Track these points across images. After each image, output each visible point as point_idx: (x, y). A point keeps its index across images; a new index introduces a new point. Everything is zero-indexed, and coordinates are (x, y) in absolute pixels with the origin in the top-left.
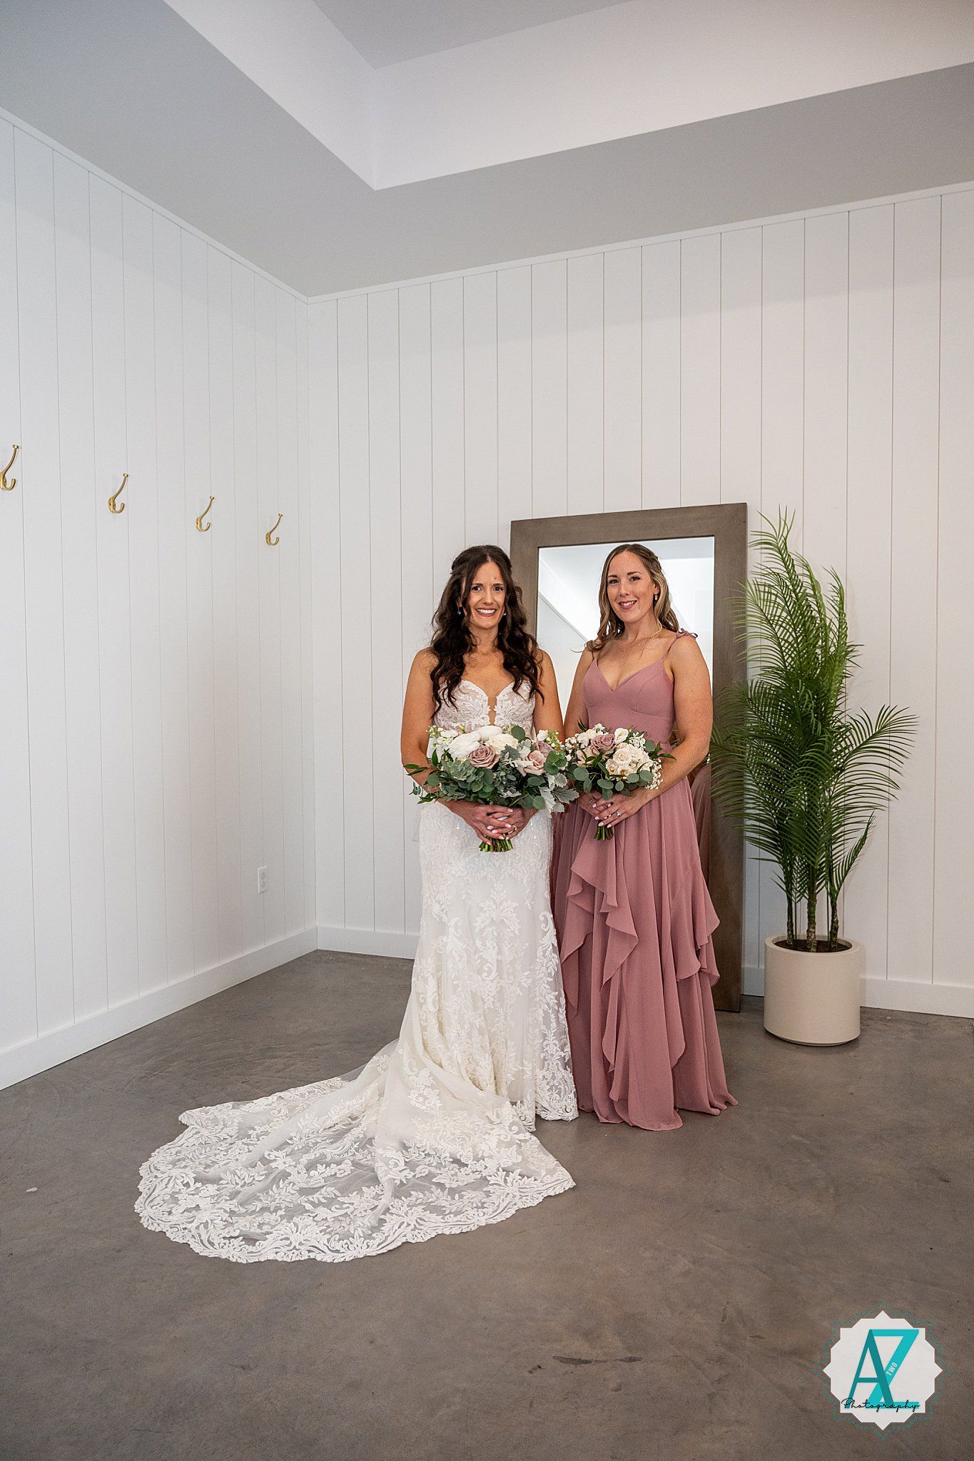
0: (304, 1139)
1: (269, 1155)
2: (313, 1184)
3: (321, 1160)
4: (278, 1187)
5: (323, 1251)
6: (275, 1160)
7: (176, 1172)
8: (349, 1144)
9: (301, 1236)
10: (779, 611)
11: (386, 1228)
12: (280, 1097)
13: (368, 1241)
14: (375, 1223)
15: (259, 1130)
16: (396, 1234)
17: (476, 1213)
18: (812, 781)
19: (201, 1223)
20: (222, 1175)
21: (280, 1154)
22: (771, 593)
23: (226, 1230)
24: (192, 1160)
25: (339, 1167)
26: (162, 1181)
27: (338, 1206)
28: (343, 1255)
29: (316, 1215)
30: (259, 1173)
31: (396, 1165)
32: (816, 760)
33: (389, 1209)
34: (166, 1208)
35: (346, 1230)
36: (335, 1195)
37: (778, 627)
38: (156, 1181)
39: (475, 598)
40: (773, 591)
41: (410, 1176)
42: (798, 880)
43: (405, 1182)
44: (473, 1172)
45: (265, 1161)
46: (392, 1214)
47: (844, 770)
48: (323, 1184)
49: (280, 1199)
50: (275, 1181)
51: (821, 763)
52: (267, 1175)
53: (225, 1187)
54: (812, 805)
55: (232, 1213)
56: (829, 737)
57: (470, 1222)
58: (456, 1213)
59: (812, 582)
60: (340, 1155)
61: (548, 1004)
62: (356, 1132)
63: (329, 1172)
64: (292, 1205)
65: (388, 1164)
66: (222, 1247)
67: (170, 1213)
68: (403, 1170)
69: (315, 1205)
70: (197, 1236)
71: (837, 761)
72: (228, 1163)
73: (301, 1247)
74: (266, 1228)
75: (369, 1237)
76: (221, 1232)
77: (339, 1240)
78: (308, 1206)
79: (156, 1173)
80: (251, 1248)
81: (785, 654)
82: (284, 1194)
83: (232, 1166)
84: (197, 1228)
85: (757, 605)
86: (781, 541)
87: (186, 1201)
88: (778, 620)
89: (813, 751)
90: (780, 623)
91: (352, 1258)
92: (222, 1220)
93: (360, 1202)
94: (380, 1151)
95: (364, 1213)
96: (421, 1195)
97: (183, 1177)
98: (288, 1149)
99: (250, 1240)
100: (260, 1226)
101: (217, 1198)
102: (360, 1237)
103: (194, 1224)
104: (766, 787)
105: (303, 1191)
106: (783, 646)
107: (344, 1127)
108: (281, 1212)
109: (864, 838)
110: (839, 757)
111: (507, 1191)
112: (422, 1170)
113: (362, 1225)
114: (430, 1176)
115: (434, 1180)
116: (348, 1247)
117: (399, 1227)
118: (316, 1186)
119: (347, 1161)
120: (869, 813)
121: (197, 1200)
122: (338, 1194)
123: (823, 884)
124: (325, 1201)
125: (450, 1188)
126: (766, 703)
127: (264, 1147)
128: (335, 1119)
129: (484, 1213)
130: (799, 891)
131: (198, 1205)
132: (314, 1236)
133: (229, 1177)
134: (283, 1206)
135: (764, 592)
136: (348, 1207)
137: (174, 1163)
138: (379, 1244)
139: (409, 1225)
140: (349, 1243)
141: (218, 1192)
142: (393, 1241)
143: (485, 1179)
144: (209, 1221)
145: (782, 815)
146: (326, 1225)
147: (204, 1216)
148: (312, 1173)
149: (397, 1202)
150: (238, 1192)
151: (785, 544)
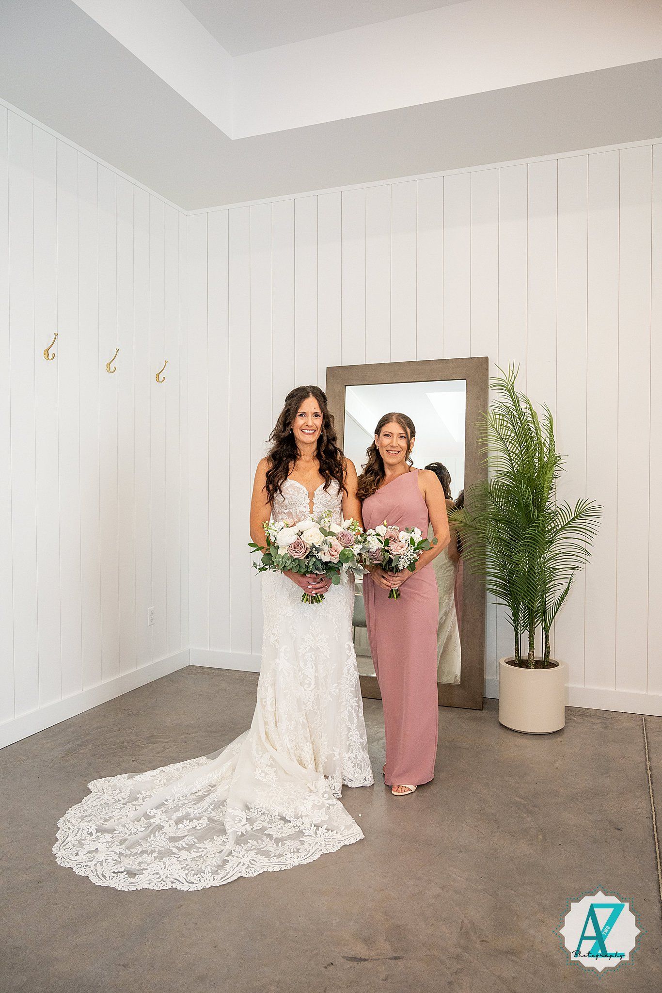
0: (176, 801)
1: (150, 812)
2: (180, 833)
3: (187, 817)
4: (154, 836)
5: (182, 883)
6: (154, 817)
7: (83, 825)
8: (207, 805)
9: (168, 871)
10: (509, 432)
11: (228, 867)
12: (162, 770)
13: (215, 875)
14: (220, 863)
15: (145, 794)
16: (235, 871)
17: (293, 857)
18: (531, 550)
19: (98, 862)
20: (116, 827)
21: (159, 811)
22: (504, 420)
23: (115, 867)
24: (95, 815)
25: (198, 822)
26: (73, 831)
27: (195, 850)
28: (195, 885)
29: (180, 857)
30: (141, 825)
31: (240, 821)
32: (534, 536)
33: (231, 853)
34: (74, 850)
35: (199, 867)
36: (194, 842)
37: (508, 443)
38: (68, 832)
39: (300, 421)
40: (505, 419)
41: (249, 829)
42: (523, 618)
43: (245, 834)
44: (294, 827)
45: (147, 817)
46: (233, 856)
47: (553, 543)
48: (186, 834)
49: (155, 844)
50: (153, 831)
51: (537, 537)
52: (147, 828)
53: (118, 836)
54: (531, 567)
55: (121, 854)
56: (542, 520)
57: (287, 863)
58: (279, 856)
59: (532, 413)
60: (200, 813)
61: (352, 707)
62: (213, 797)
63: (191, 825)
64: (163, 849)
65: (234, 820)
66: (112, 879)
67: (77, 854)
68: (245, 824)
69: (179, 849)
70: (94, 871)
71: (549, 536)
72: (121, 818)
73: (167, 879)
74: (143, 866)
75: (216, 872)
76: (112, 868)
77: (194, 875)
78: (175, 850)
79: (69, 825)
80: (132, 880)
81: (513, 462)
82: (159, 841)
83: (123, 821)
84: (95, 865)
85: (495, 428)
86: (510, 385)
87: (89, 845)
88: (509, 439)
89: (532, 530)
90: (510, 440)
91: (202, 888)
92: (113, 860)
93: (211, 847)
94: (230, 810)
95: (213, 855)
96: (255, 843)
97: (88, 829)
98: (164, 809)
99: (131, 874)
100: (140, 864)
101: (110, 844)
102: (209, 872)
103: (93, 863)
104: (500, 553)
105: (173, 839)
106: (512, 456)
107: (204, 793)
108: (155, 854)
109: (568, 589)
110: (550, 534)
111: (316, 840)
112: (258, 825)
113: (211, 864)
114: (263, 829)
115: (266, 832)
116: (200, 880)
117: (237, 866)
118: (181, 835)
119: (205, 818)
120: (571, 572)
121: (97, 845)
122: (196, 841)
123: (539, 622)
124: (187, 846)
125: (276, 838)
126: (501, 495)
127: (147, 806)
128: (199, 787)
129: (298, 857)
130: (523, 626)
131: (97, 849)
132: (177, 872)
133: (121, 828)
134: (157, 850)
135: (499, 419)
136: (202, 851)
137: (82, 818)
138: (222, 878)
139: (244, 864)
140: (201, 877)
141: (112, 839)
142: (232, 876)
143: (301, 832)
144: (104, 860)
145: (511, 573)
146: (186, 863)
147: (100, 857)
148: (180, 826)
149: (238, 848)
150: (126, 840)
151: (513, 387)
